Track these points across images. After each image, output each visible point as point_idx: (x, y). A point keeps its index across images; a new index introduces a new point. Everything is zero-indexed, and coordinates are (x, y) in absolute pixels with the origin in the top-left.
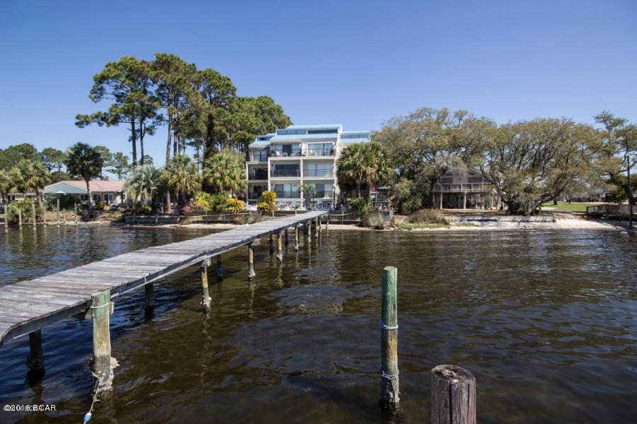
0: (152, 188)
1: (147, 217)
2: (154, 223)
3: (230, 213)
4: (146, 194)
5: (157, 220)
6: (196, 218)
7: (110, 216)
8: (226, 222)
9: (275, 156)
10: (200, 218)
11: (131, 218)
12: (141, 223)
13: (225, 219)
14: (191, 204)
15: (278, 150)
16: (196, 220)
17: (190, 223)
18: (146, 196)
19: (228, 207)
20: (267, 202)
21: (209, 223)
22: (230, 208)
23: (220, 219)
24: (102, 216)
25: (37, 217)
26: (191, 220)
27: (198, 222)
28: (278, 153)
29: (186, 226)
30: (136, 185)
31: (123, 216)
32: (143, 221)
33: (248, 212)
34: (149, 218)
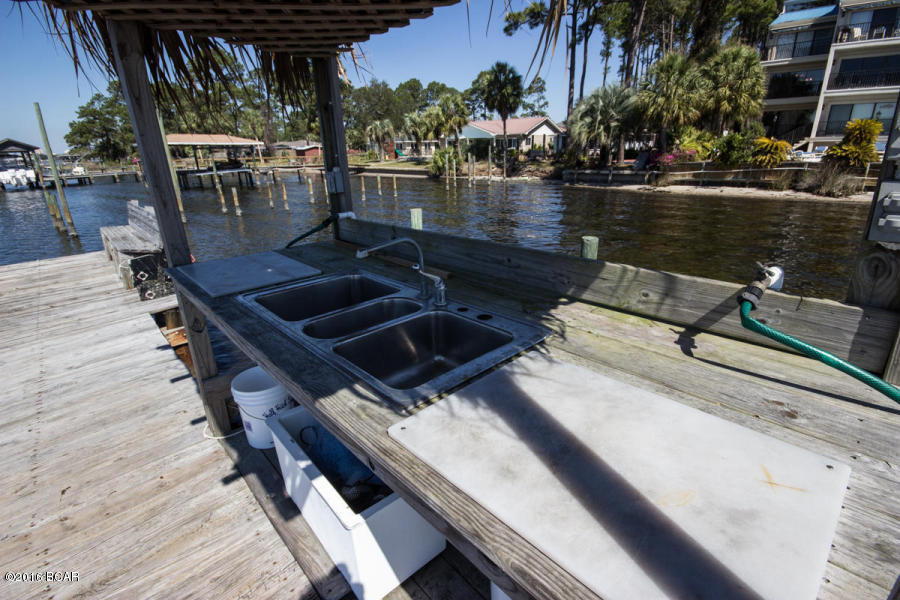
0: (613, 124)
1: (595, 172)
2: (605, 182)
3: (760, 166)
4: (603, 134)
5: (610, 178)
6: (678, 176)
7: (537, 170)
8: (743, 185)
9: (851, 38)
10: (688, 175)
11: (572, 174)
12: (585, 182)
13: (741, 179)
14: (675, 151)
15: (856, 25)
16: (680, 178)
17: (669, 184)
18: (603, 138)
19: (755, 154)
20: (856, 143)
21: (706, 184)
22: (760, 158)
23: (729, 178)
24: (527, 169)
25: (457, 170)
26: (672, 179)
27: (682, 183)
28: (857, 32)
29: (662, 189)
30: (588, 120)
31: (555, 171)
32: (588, 178)
33: (802, 164)
34: (598, 174)
